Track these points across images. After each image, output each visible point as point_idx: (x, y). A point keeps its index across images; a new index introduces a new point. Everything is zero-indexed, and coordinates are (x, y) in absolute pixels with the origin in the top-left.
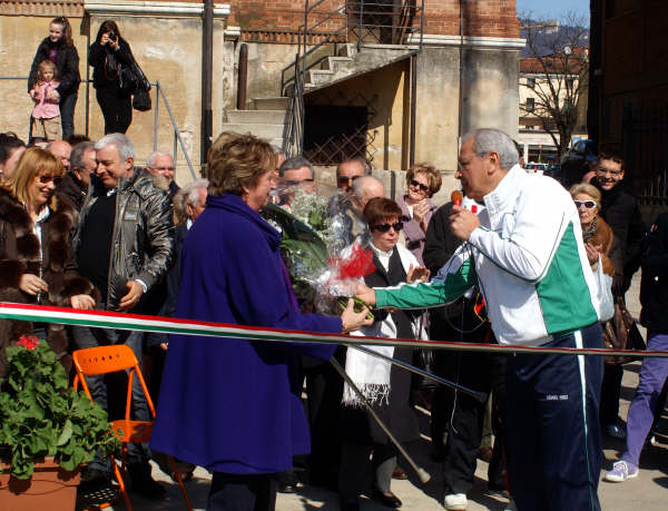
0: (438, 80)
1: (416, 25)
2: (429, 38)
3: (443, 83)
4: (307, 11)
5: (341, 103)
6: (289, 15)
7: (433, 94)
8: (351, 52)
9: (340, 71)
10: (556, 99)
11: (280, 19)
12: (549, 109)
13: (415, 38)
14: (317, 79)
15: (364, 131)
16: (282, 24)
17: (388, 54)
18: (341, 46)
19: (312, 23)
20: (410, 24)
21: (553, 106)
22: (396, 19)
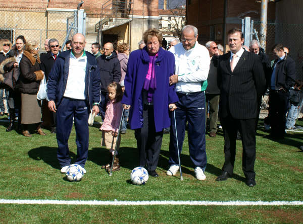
0: (137, 27)
1: (131, 13)
2: (135, 16)
3: (138, 28)
4: (102, 9)
5: (111, 33)
6: (97, 10)
7: (135, 31)
8: (114, 20)
9: (111, 25)
10: (178, 26)
11: (94, 11)
12: (175, 29)
13: (131, 16)
14: (105, 28)
15: (117, 41)
16: (95, 12)
17: (124, 21)
18: (111, 18)
19: (104, 12)
20: (129, 12)
21: (176, 28)
22: (126, 11)
